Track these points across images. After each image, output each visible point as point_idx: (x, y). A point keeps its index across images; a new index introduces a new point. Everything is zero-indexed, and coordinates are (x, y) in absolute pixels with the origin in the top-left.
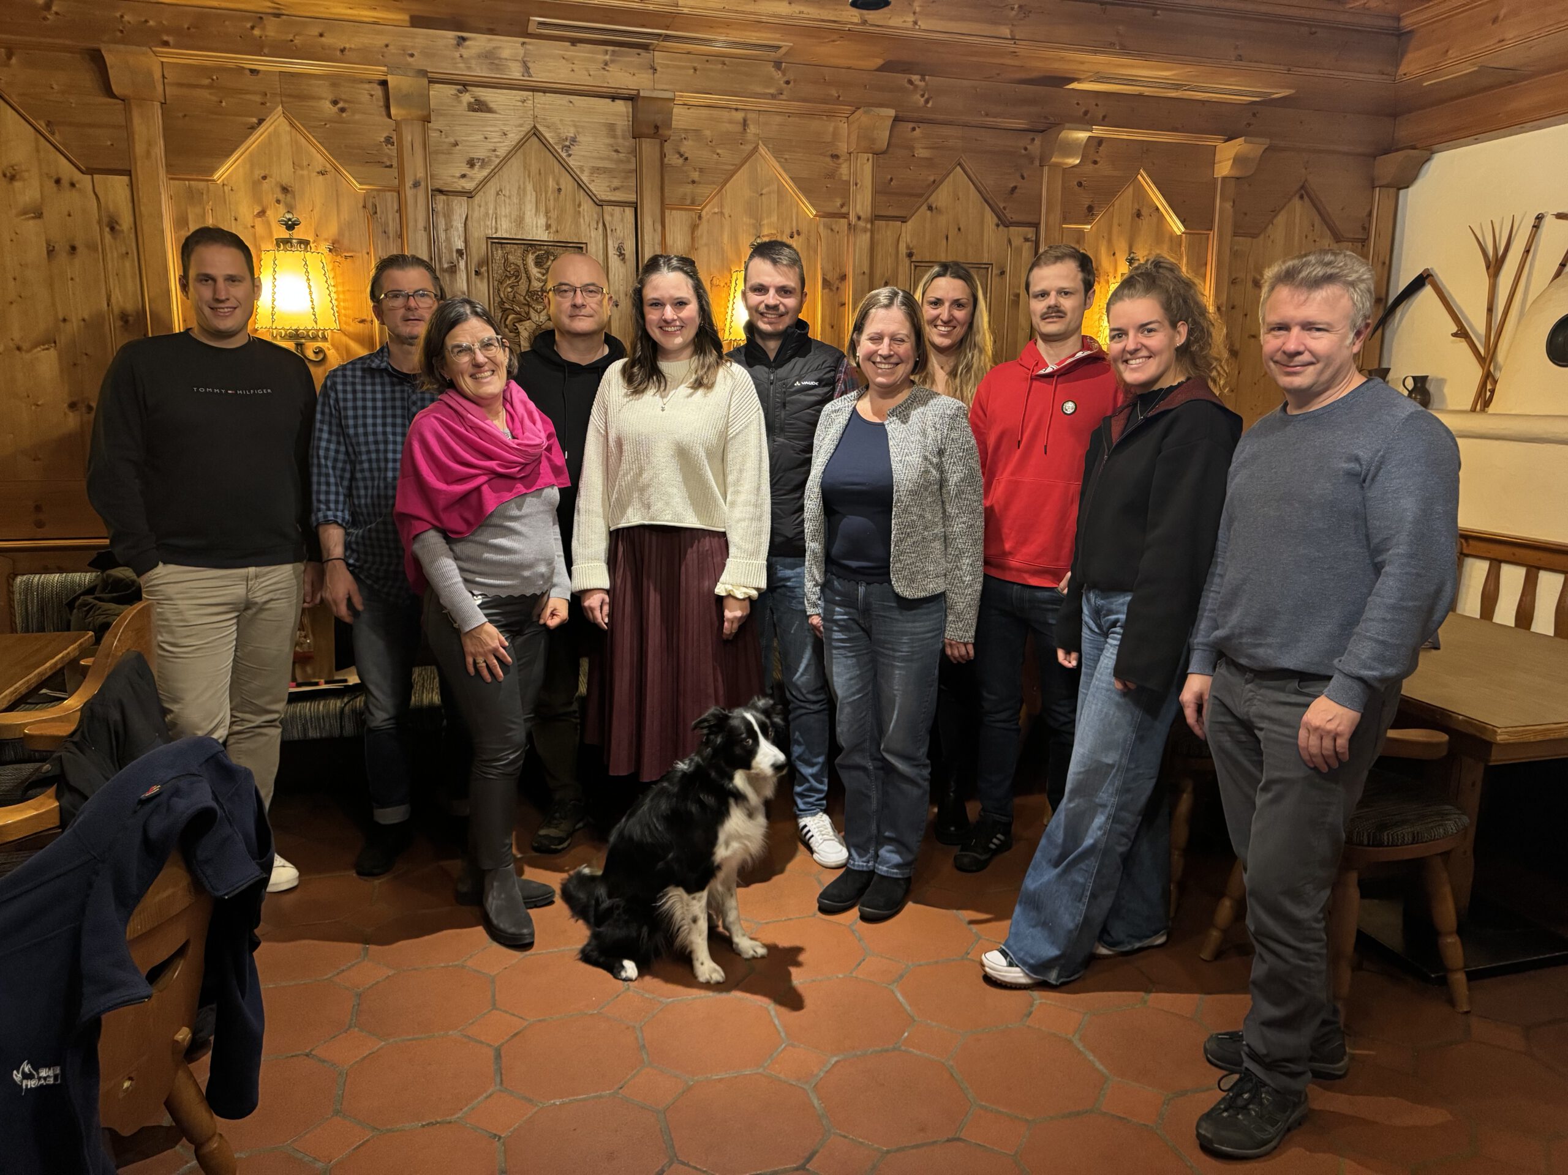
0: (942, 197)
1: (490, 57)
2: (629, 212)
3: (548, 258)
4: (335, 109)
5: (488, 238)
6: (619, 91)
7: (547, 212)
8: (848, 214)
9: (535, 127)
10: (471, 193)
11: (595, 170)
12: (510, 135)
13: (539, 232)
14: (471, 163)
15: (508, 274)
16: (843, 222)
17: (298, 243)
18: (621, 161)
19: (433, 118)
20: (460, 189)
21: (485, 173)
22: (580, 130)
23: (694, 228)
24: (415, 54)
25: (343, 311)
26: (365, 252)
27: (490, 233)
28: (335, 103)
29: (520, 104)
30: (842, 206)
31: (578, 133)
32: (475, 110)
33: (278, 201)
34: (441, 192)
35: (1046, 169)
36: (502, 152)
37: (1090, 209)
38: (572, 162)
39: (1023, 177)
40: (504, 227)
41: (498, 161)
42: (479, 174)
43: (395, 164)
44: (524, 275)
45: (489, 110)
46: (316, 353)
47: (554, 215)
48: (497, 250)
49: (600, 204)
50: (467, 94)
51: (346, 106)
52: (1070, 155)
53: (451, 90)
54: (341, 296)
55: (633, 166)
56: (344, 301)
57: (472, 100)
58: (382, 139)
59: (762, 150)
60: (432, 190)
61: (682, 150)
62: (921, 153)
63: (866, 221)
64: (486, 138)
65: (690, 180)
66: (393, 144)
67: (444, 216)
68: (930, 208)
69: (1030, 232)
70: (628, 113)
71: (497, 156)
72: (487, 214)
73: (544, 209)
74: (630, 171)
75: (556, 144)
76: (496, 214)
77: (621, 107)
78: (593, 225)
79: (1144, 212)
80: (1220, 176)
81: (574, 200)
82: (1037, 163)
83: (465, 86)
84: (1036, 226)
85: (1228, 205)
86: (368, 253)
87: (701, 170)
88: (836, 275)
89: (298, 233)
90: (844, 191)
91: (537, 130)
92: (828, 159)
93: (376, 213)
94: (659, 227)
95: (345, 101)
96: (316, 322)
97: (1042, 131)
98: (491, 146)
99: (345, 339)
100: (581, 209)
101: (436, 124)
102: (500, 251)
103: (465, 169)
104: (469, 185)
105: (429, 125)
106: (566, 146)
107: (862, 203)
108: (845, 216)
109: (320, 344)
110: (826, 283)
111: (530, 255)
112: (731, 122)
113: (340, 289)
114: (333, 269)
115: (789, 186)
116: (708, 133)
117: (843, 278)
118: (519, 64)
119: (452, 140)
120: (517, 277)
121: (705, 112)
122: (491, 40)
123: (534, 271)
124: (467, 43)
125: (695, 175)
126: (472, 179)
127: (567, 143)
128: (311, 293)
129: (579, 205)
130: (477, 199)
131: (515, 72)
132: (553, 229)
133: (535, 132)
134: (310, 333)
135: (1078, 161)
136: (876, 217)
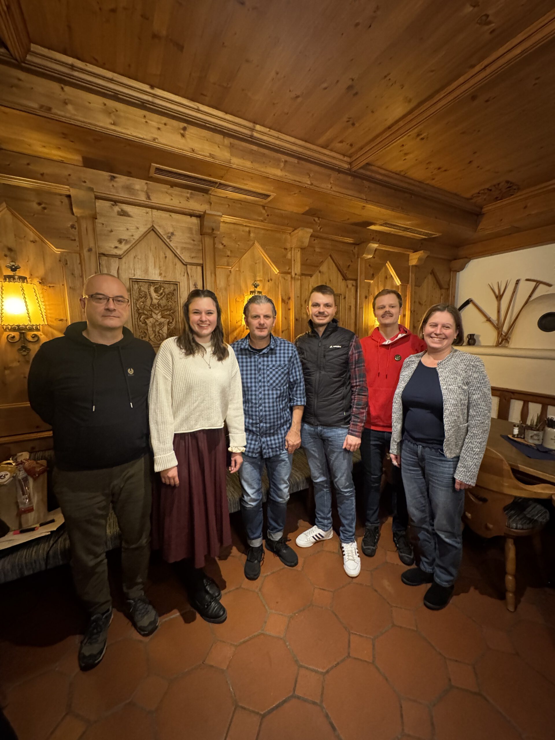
0: (324, 268)
1: (128, 188)
2: (199, 269)
3: (161, 289)
4: (39, 208)
5: (130, 279)
6: (194, 212)
7: (160, 267)
8: (291, 272)
9: (153, 226)
10: (120, 256)
11: (183, 249)
12: (141, 229)
13: (156, 276)
14: (120, 241)
15: (141, 296)
16: (289, 276)
17: (18, 278)
18: (195, 245)
19: (98, 217)
20: (114, 254)
21: (128, 246)
22: (175, 229)
23: (228, 276)
24: (87, 181)
25: (49, 315)
26: (61, 284)
27: (131, 276)
28: (39, 204)
29: (145, 214)
30: (289, 269)
31: (175, 230)
32: (121, 215)
33: (6, 256)
34: (104, 255)
35: (359, 259)
36: (136, 237)
37: (373, 275)
38: (172, 244)
39: (352, 262)
40: (138, 274)
41: (134, 241)
42: (124, 247)
43: (77, 239)
44: (149, 297)
45: (129, 216)
46: (33, 337)
47: (163, 268)
48: (135, 284)
49: (185, 265)
50: (117, 207)
51: (46, 206)
52: (369, 254)
53: (108, 204)
54: (48, 307)
55: (201, 248)
56: (50, 309)
57: (120, 210)
58: (69, 226)
59: (257, 244)
60: (99, 254)
61: (223, 242)
62: (318, 250)
63: (299, 275)
64: (128, 229)
65: (227, 255)
66: (75, 229)
67: (106, 267)
68: (320, 272)
69: (354, 283)
70: (198, 223)
71: (134, 239)
72: (129, 267)
73: (158, 267)
74: (200, 250)
75: (164, 235)
76: (134, 267)
77: (194, 220)
78: (183, 274)
79: (388, 277)
80: (411, 265)
81: (173, 263)
82: (356, 256)
83: (116, 202)
84: (356, 280)
85: (413, 275)
86: (63, 285)
87: (231, 251)
88: (287, 297)
89: (19, 273)
90: (289, 263)
91: (154, 227)
92: (283, 250)
93: (67, 264)
94: (213, 275)
95: (46, 203)
96: (30, 321)
97: (358, 244)
98: (130, 234)
99: (50, 329)
100: (177, 267)
101: (99, 220)
102: (136, 285)
103: (117, 244)
104: (119, 252)
105: (96, 220)
106: (169, 236)
107: (297, 269)
108: (290, 273)
109: (35, 333)
110: (283, 301)
111: (152, 287)
112: (243, 231)
113: (47, 303)
114: (41, 293)
115: (268, 260)
116: (233, 235)
117: (289, 298)
118: (144, 193)
119: (109, 229)
120: (145, 298)
121: (232, 226)
122: (129, 180)
123: (154, 295)
124: (116, 179)
125: (229, 253)
126: (121, 249)
127: (170, 235)
128: (27, 306)
129: (176, 265)
130: (124, 260)
131: (142, 198)
132: (163, 275)
133: (153, 229)
134: (27, 327)
135: (371, 257)
136: (302, 274)
